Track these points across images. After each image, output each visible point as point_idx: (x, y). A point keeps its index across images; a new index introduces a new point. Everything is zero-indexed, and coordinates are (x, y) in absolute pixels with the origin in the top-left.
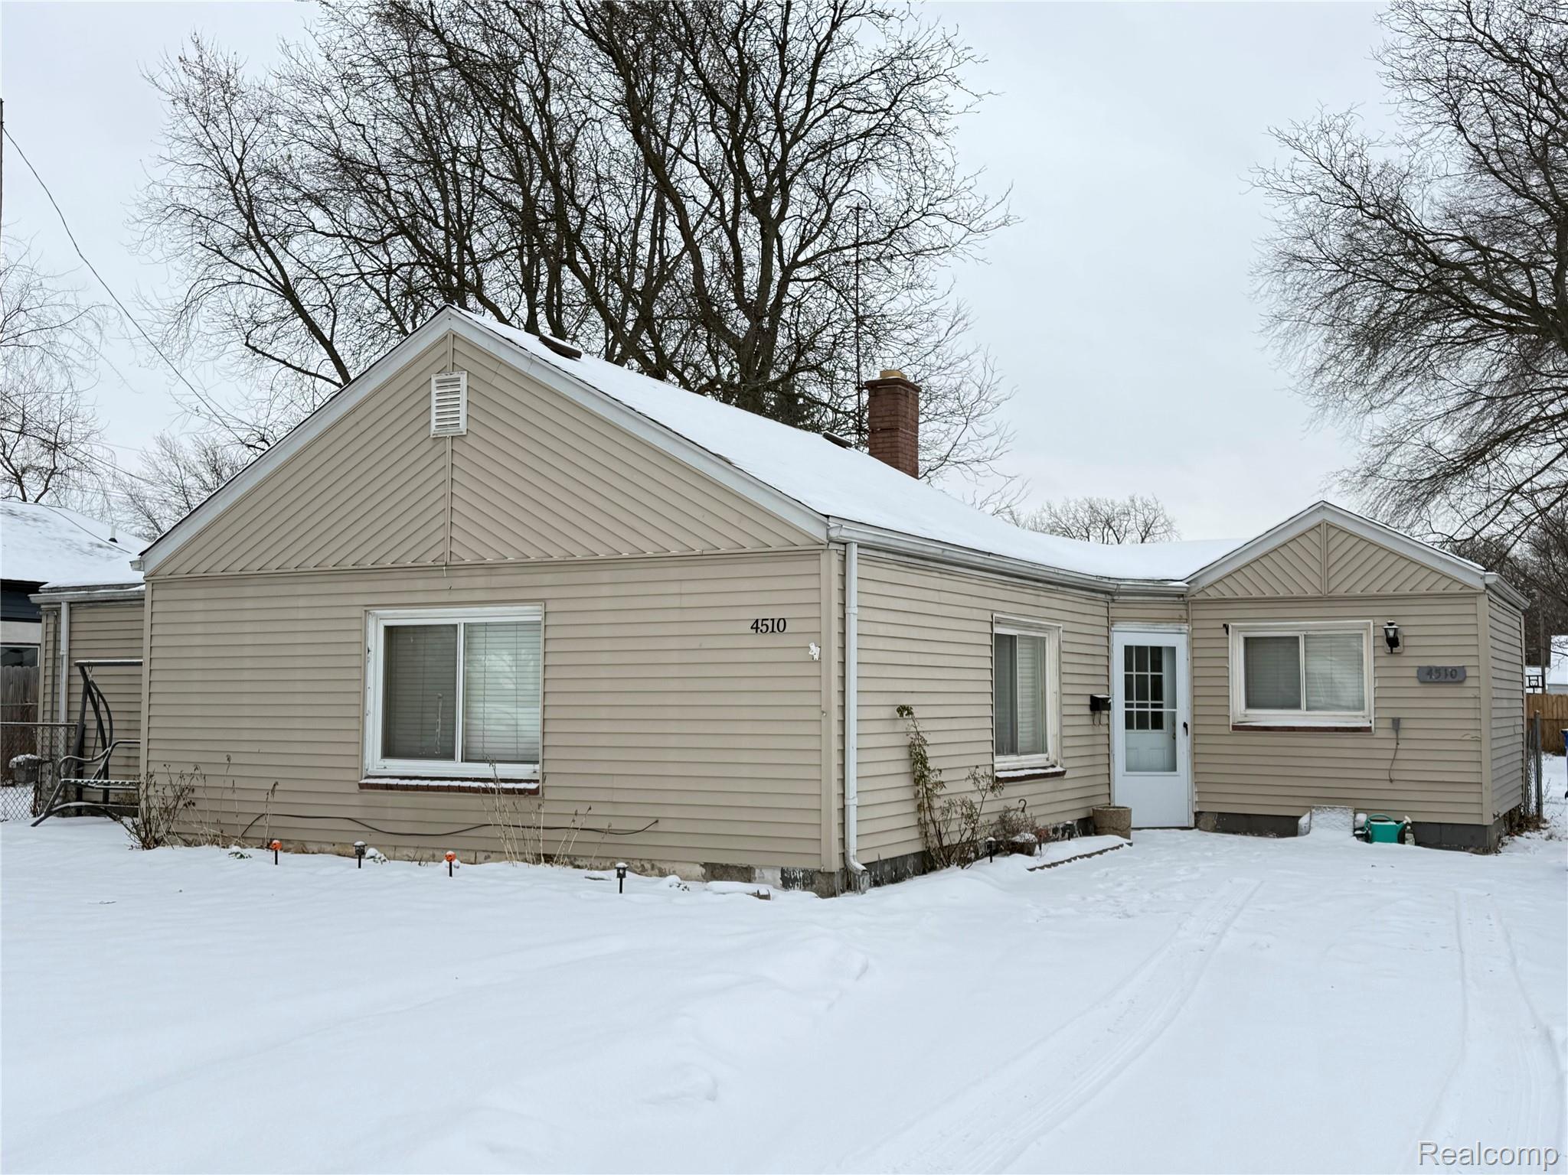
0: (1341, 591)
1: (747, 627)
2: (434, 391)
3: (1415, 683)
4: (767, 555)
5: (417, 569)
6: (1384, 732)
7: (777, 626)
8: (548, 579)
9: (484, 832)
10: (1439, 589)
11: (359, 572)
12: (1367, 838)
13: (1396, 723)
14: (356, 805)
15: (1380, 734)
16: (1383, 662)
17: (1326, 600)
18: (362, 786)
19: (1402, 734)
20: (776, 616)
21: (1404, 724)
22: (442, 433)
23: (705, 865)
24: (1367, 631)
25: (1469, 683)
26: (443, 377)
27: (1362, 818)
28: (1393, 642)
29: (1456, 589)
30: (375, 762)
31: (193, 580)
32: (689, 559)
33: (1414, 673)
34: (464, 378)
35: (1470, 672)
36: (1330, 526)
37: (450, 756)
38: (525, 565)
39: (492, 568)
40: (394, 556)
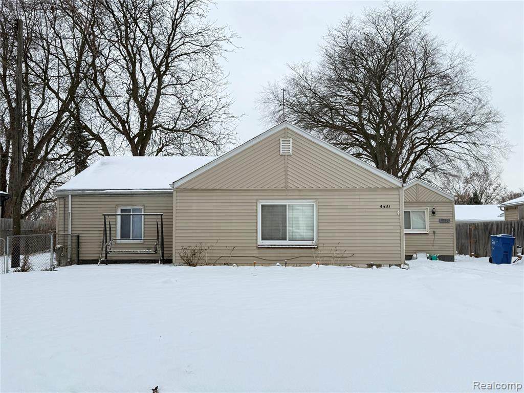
0: (421, 201)
1: (379, 207)
2: (281, 143)
3: (438, 223)
4: (384, 189)
5: (276, 190)
6: (431, 234)
7: (388, 207)
8: (318, 193)
9: (300, 259)
10: (444, 200)
11: (255, 190)
12: (431, 259)
13: (434, 232)
14: (256, 253)
15: (430, 235)
16: (431, 218)
17: (418, 202)
18: (258, 248)
19: (436, 235)
20: (387, 204)
21: (436, 232)
22: (284, 154)
23: (367, 264)
24: (427, 209)
25: (451, 222)
26: (284, 139)
27: (428, 255)
28: (434, 213)
29: (448, 201)
30: (260, 242)
31: (192, 190)
32: (362, 190)
33: (438, 220)
34: (291, 140)
35: (451, 220)
36: (419, 185)
37: (286, 239)
38: (312, 190)
39: (300, 190)
40: (268, 186)
